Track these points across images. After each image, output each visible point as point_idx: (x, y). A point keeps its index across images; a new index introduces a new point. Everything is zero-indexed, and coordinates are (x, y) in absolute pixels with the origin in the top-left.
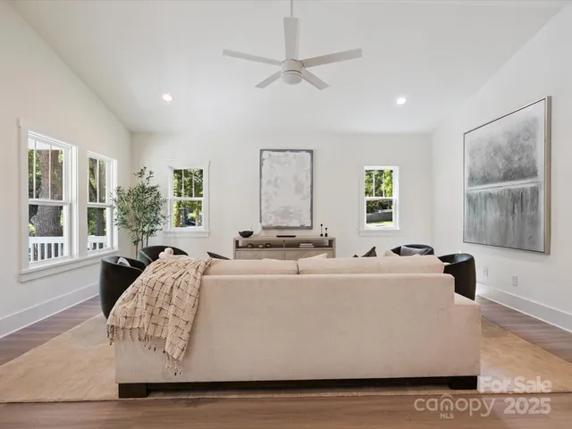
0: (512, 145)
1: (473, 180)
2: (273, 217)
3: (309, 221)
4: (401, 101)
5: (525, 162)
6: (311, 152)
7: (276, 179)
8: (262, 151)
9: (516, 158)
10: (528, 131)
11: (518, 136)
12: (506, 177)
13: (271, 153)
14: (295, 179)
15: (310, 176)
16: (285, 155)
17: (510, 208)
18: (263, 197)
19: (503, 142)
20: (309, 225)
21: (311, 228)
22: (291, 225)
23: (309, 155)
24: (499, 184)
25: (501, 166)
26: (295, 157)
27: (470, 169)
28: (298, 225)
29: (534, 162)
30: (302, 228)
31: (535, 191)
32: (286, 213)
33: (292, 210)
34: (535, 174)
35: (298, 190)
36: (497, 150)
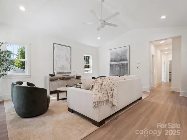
0: (122, 54)
1: (112, 61)
2: (59, 69)
3: (70, 70)
4: (99, 38)
5: (125, 58)
6: (71, 47)
7: (59, 55)
8: (54, 44)
9: (123, 57)
10: (125, 51)
11: (123, 52)
12: (120, 61)
13: (57, 45)
14: (66, 56)
15: (70, 55)
16: (62, 47)
17: (121, 67)
19: (120, 53)
20: (70, 72)
22: (64, 72)
23: (70, 48)
24: (119, 62)
25: (119, 58)
26: (66, 48)
27: (111, 58)
28: (67, 72)
29: (127, 58)
30: (68, 73)
31: (127, 64)
32: (63, 68)
33: (65, 67)
34: (127, 60)
35: (67, 59)
36: (118, 55)
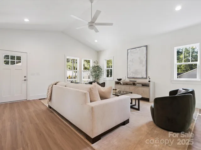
2: (132, 74)
7: (133, 59)
8: (128, 50)
13: (131, 50)
14: (139, 58)
16: (136, 50)
18: (128, 66)
21: (146, 78)
22: (138, 77)
23: (145, 47)
26: (139, 50)
28: (141, 77)
32: (136, 72)
33: (138, 71)
35: (141, 63)
